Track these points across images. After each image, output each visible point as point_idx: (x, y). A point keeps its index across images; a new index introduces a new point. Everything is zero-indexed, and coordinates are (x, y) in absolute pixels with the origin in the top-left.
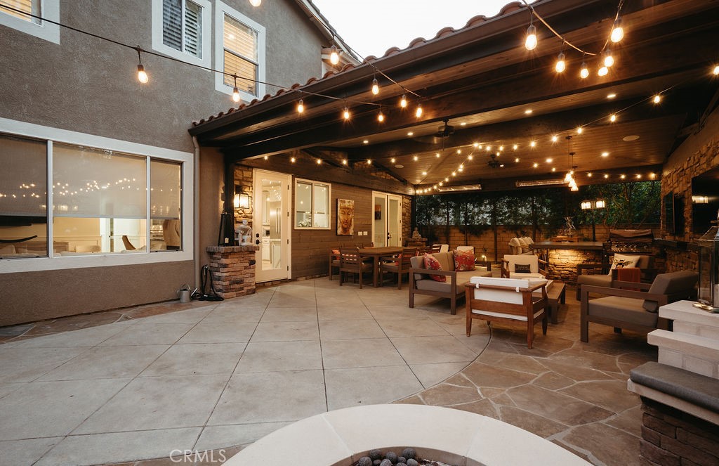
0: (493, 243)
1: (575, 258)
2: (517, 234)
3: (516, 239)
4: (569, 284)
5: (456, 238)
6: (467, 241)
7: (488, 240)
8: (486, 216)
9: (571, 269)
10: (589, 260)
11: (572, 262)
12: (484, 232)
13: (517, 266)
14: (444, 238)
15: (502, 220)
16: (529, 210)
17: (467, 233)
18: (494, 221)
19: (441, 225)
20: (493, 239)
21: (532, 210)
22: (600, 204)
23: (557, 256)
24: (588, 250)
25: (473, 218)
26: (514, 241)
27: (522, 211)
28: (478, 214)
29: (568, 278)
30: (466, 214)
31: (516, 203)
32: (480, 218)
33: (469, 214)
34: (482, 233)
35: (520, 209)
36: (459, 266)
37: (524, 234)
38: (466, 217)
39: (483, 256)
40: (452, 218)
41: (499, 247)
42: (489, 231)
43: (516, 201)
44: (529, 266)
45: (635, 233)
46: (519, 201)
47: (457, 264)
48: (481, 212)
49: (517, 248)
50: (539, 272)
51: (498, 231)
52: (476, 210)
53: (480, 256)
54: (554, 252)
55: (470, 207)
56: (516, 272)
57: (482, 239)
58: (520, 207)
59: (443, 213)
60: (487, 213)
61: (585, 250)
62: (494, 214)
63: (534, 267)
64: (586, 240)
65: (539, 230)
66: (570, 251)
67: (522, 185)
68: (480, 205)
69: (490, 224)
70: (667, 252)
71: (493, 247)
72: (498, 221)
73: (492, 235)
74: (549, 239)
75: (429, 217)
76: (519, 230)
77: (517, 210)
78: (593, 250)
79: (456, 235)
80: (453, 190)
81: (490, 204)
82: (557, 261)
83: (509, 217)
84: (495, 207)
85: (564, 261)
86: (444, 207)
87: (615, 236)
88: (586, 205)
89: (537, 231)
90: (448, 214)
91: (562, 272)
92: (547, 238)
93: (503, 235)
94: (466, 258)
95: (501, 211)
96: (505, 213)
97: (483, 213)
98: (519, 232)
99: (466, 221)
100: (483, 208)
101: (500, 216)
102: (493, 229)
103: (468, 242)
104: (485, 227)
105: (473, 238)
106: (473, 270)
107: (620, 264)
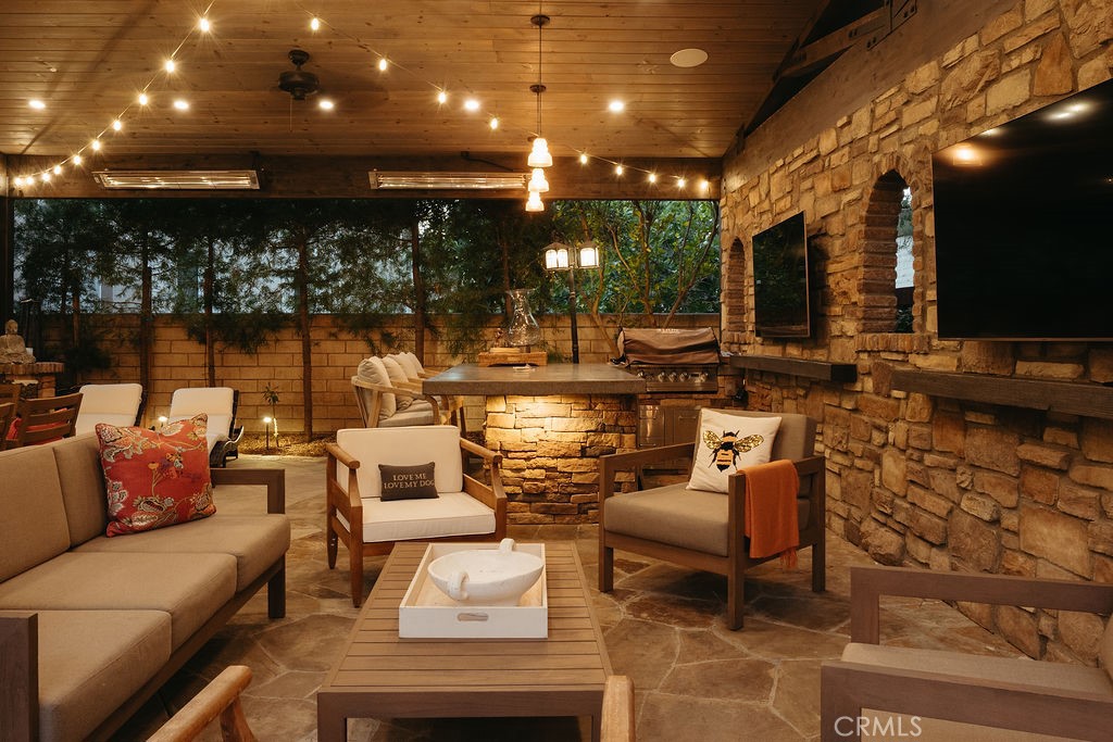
0: (297, 373)
1: (561, 424)
2: (370, 342)
3: (375, 360)
4: (547, 511)
5: (178, 360)
6: (212, 367)
7: (281, 363)
8: (275, 283)
9: (551, 463)
10: (602, 430)
11: (553, 436)
12: (270, 336)
13: (386, 473)
14: (133, 360)
15: (325, 299)
16: (403, 269)
17: (214, 341)
18: (303, 301)
19: (122, 314)
20: (299, 359)
21: (415, 266)
22: (589, 257)
23: (509, 420)
24: (597, 396)
25: (232, 289)
26: (370, 371)
27: (386, 271)
28: (251, 276)
29: (542, 494)
30: (209, 275)
31: (366, 247)
32: (256, 291)
33: (219, 276)
34: (262, 341)
35: (379, 264)
36: (130, 508)
37: (391, 344)
38: (212, 287)
39: (267, 420)
40: (159, 287)
41: (317, 386)
42: (287, 334)
43: (367, 240)
44: (429, 470)
45: (679, 339)
46: (376, 238)
47: (118, 498)
48: (258, 271)
49: (380, 395)
50: (465, 489)
51: (314, 335)
52: (244, 262)
53: (258, 418)
54: (499, 405)
55: (225, 252)
56: (388, 495)
57: (264, 359)
58: (378, 257)
59: (130, 271)
60: (279, 273)
61: (589, 396)
62: (301, 279)
63: (449, 473)
64: (554, 358)
65: (433, 329)
66: (549, 399)
67: (388, 183)
68: (256, 246)
69: (287, 310)
70: (748, 388)
71: (298, 387)
72: (314, 301)
73: (296, 347)
74: (460, 357)
75: (74, 282)
76: (374, 330)
77: (369, 268)
78: (613, 396)
79: (177, 349)
80: (163, 184)
81: (288, 244)
82: (510, 438)
83: (347, 289)
84: (304, 258)
85: (531, 434)
86: (129, 249)
87: (638, 347)
88: (556, 259)
89: (427, 332)
90: (146, 274)
91: (527, 474)
92: (455, 355)
93: (328, 346)
94: (165, 466)
95: (322, 270)
96: (335, 277)
97: (265, 276)
98: (376, 337)
99: (210, 300)
100: (265, 258)
101: (321, 284)
102: (299, 326)
103: (218, 373)
104: (275, 321)
105: (235, 357)
106: (204, 515)
107: (727, 446)
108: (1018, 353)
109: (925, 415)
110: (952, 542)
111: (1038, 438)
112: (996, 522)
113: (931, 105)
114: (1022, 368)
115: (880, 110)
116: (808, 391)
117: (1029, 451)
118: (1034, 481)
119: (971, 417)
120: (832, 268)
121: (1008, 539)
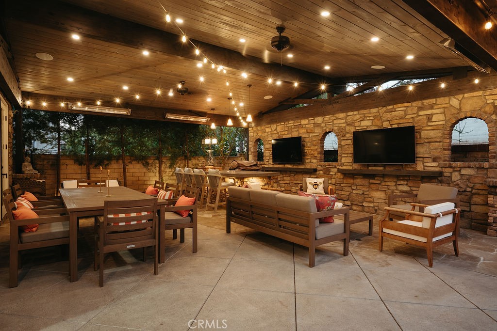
45: (249, 163)
67: (171, 117)
87: (241, 165)
107: (316, 185)
108: (368, 166)
109: (342, 177)
110: (350, 199)
111: (374, 179)
112: (363, 194)
113: (344, 121)
114: (370, 168)
115: (325, 119)
116: (295, 175)
117: (371, 181)
118: (372, 186)
119: (355, 177)
120: (306, 149)
121: (366, 196)
